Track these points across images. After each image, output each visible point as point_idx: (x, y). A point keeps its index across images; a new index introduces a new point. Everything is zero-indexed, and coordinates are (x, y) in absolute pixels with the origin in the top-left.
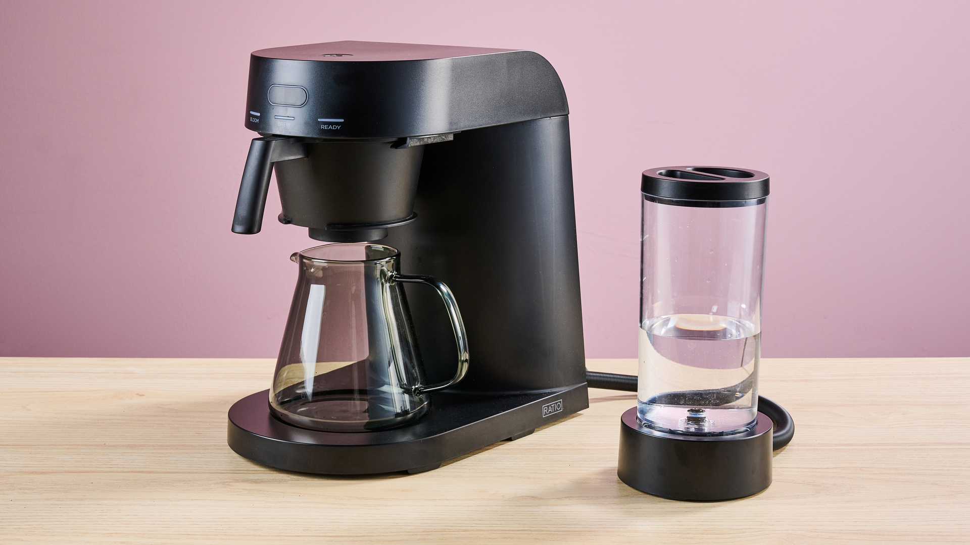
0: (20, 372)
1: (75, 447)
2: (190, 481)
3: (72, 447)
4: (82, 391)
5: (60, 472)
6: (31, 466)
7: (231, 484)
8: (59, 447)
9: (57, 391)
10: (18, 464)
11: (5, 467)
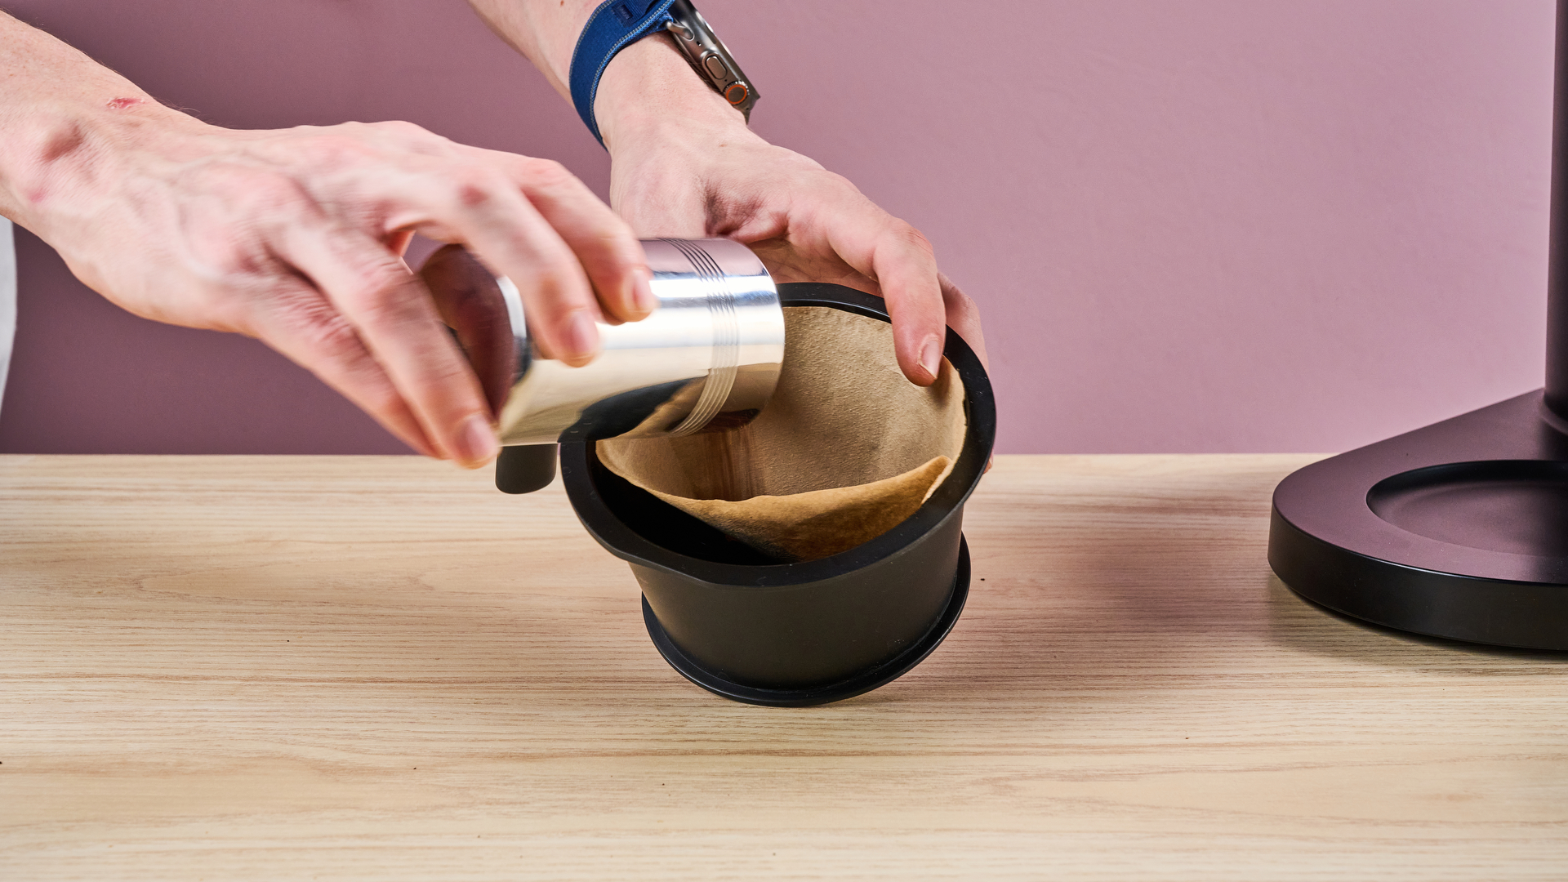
0: (371, 492)
1: (579, 685)
2: (907, 777)
3: (572, 685)
4: (536, 539)
5: (570, 756)
6: (491, 737)
7: (1010, 783)
8: (540, 685)
9: (477, 540)
10: (456, 733)
11: (428, 740)
